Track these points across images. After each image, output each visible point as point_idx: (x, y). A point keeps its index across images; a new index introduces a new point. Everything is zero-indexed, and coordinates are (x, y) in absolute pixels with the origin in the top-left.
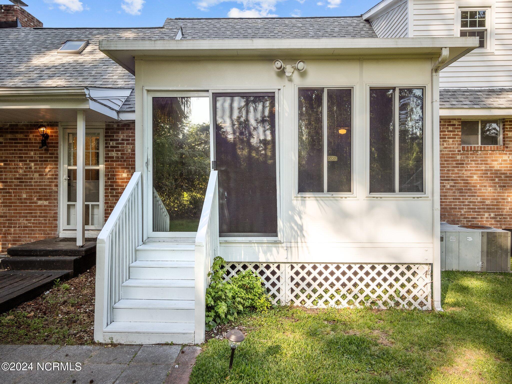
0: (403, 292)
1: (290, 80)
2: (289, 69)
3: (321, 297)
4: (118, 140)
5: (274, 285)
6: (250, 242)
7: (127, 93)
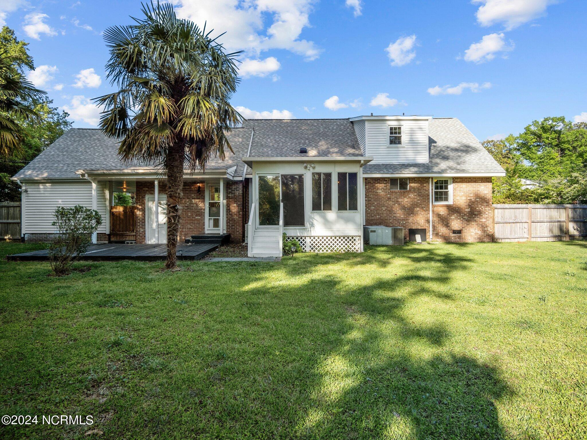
0: (350, 246)
1: (309, 170)
2: (309, 166)
3: (321, 249)
4: (232, 189)
5: (304, 244)
6: (295, 229)
7: (235, 168)
